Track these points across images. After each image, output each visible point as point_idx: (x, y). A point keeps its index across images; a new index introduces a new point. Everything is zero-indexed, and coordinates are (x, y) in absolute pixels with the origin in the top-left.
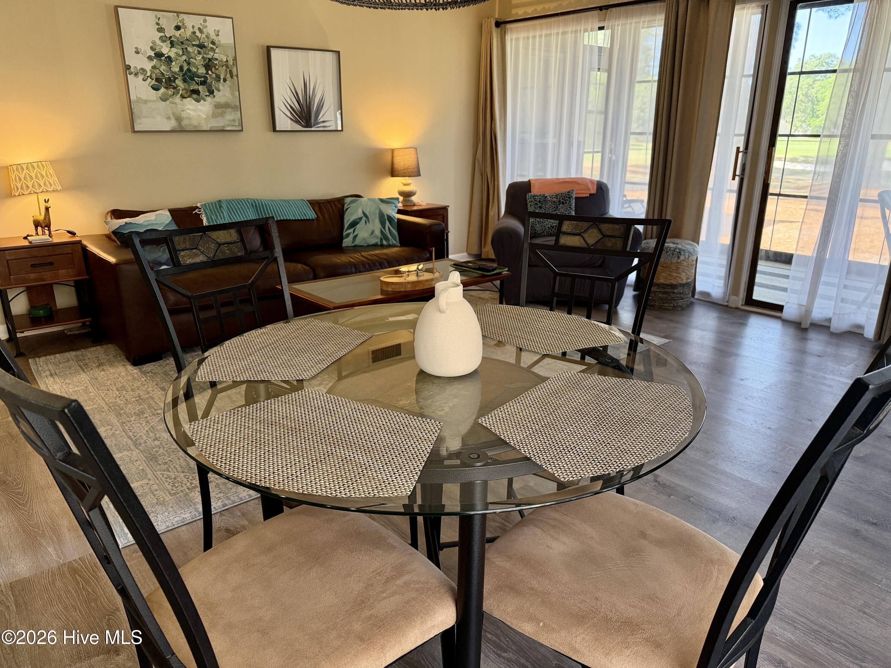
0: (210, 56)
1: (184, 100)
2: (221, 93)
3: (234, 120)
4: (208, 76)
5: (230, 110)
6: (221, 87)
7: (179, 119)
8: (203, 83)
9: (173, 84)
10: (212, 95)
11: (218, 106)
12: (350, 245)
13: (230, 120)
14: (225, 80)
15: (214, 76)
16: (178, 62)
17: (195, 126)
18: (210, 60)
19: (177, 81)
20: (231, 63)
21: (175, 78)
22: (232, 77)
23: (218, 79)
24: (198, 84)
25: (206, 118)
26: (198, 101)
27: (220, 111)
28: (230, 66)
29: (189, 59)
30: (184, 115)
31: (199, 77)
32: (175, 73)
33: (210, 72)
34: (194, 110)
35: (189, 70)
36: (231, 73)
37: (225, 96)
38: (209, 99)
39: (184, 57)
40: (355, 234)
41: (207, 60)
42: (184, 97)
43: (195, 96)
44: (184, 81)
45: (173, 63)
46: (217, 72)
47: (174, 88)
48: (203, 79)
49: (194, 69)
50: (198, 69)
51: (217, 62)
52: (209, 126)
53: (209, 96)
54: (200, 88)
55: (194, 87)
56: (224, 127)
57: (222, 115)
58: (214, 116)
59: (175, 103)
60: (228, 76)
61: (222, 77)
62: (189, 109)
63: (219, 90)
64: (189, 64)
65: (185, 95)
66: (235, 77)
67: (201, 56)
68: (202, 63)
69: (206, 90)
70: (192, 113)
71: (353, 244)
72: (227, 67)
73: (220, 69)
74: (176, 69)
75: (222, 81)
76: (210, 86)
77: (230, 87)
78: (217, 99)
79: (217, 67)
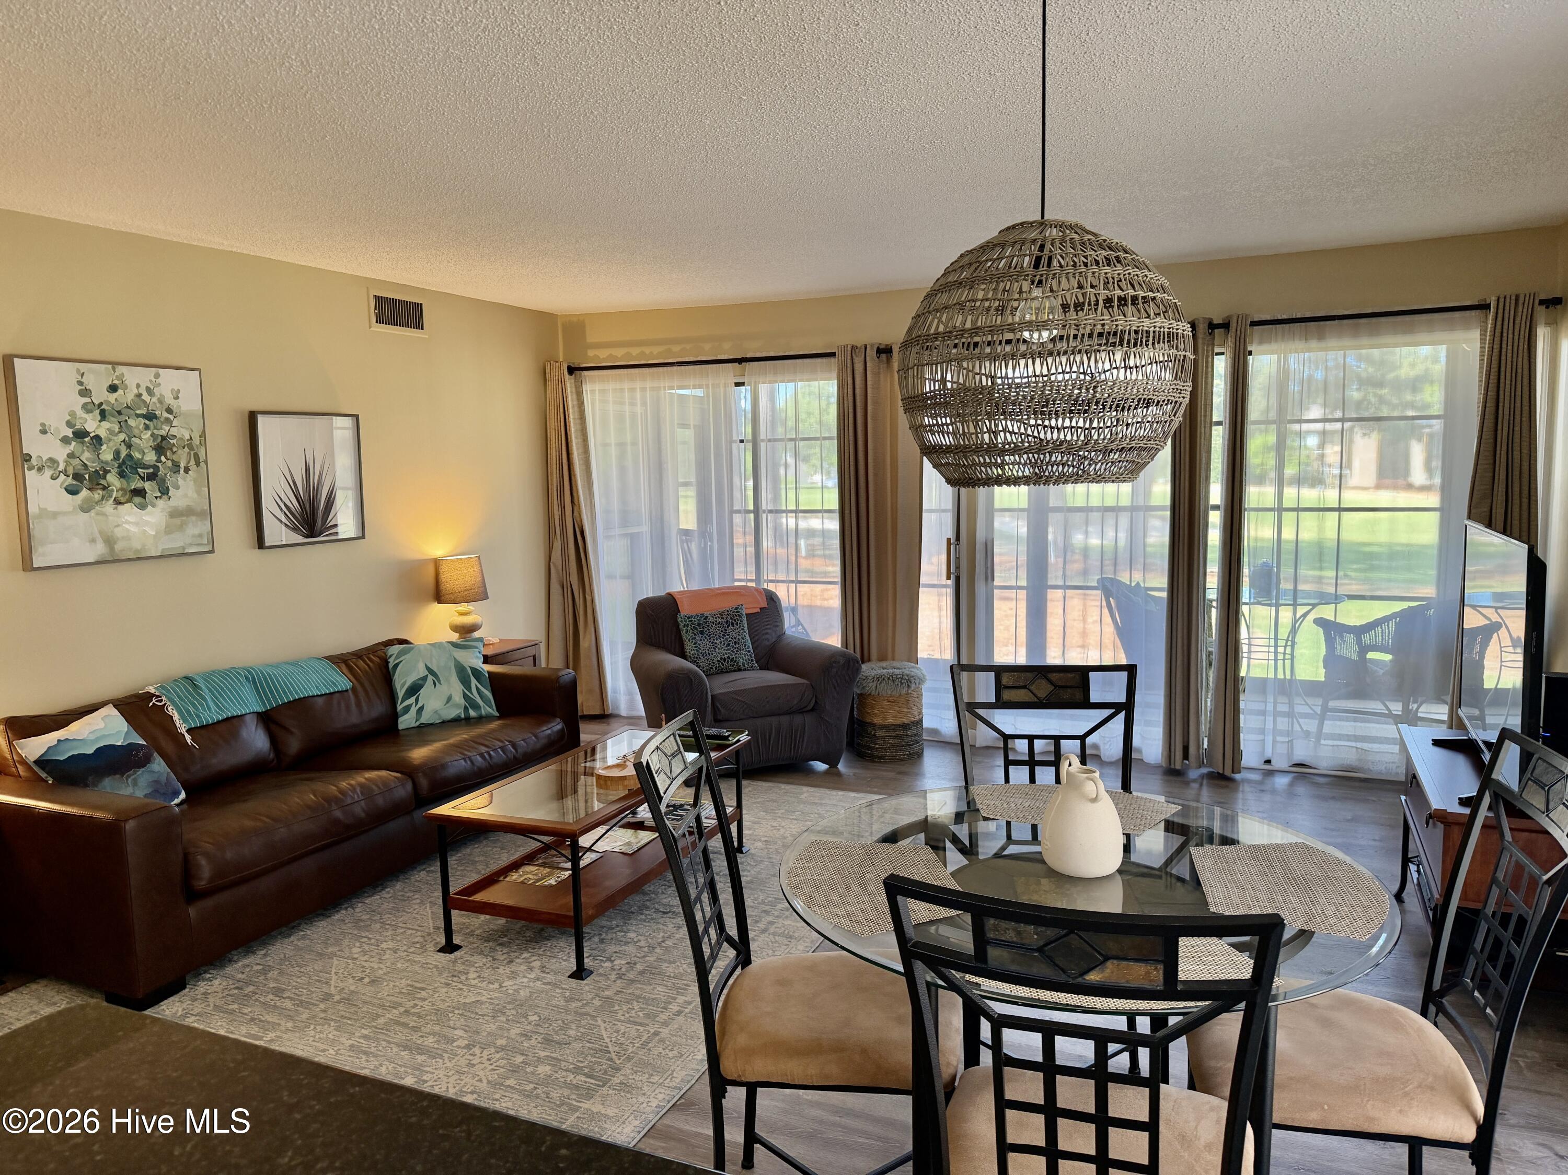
0: (163, 433)
1: (120, 507)
2: (179, 493)
3: (200, 536)
4: (159, 464)
5: (194, 518)
6: (181, 482)
7: (110, 541)
8: (152, 477)
9: (103, 482)
10: (165, 497)
11: (174, 514)
12: (413, 724)
13: (193, 536)
14: (187, 470)
15: (169, 463)
16: (111, 444)
17: (137, 551)
18: (164, 438)
19: (109, 477)
20: (196, 441)
21: (106, 472)
22: (198, 464)
23: (176, 467)
24: (143, 479)
25: (155, 536)
26: (142, 507)
27: (178, 521)
28: (195, 448)
29: (130, 438)
30: (118, 532)
31: (146, 467)
32: (107, 463)
33: (163, 458)
34: (137, 524)
35: (129, 456)
36: (197, 457)
37: (186, 495)
38: (160, 503)
39: (122, 436)
40: (420, 705)
41: (159, 439)
42: (119, 503)
43: (137, 500)
44: (122, 475)
45: (104, 447)
46: (175, 457)
47: (104, 488)
48: (151, 470)
49: (137, 455)
50: (144, 453)
51: (174, 441)
52: (160, 549)
53: (160, 497)
54: (147, 485)
55: (137, 484)
56: (184, 548)
57: (181, 528)
58: (169, 530)
59: (104, 515)
60: (192, 462)
61: (182, 465)
62: (127, 522)
63: (177, 488)
64: (129, 446)
65: (122, 500)
66: (203, 465)
67: (149, 433)
68: (151, 443)
69: (156, 488)
70: (133, 529)
71: (418, 723)
72: (191, 447)
73: (180, 452)
74: (107, 454)
75: (182, 471)
76: (163, 481)
77: (195, 481)
78: (173, 503)
79: (175, 449)
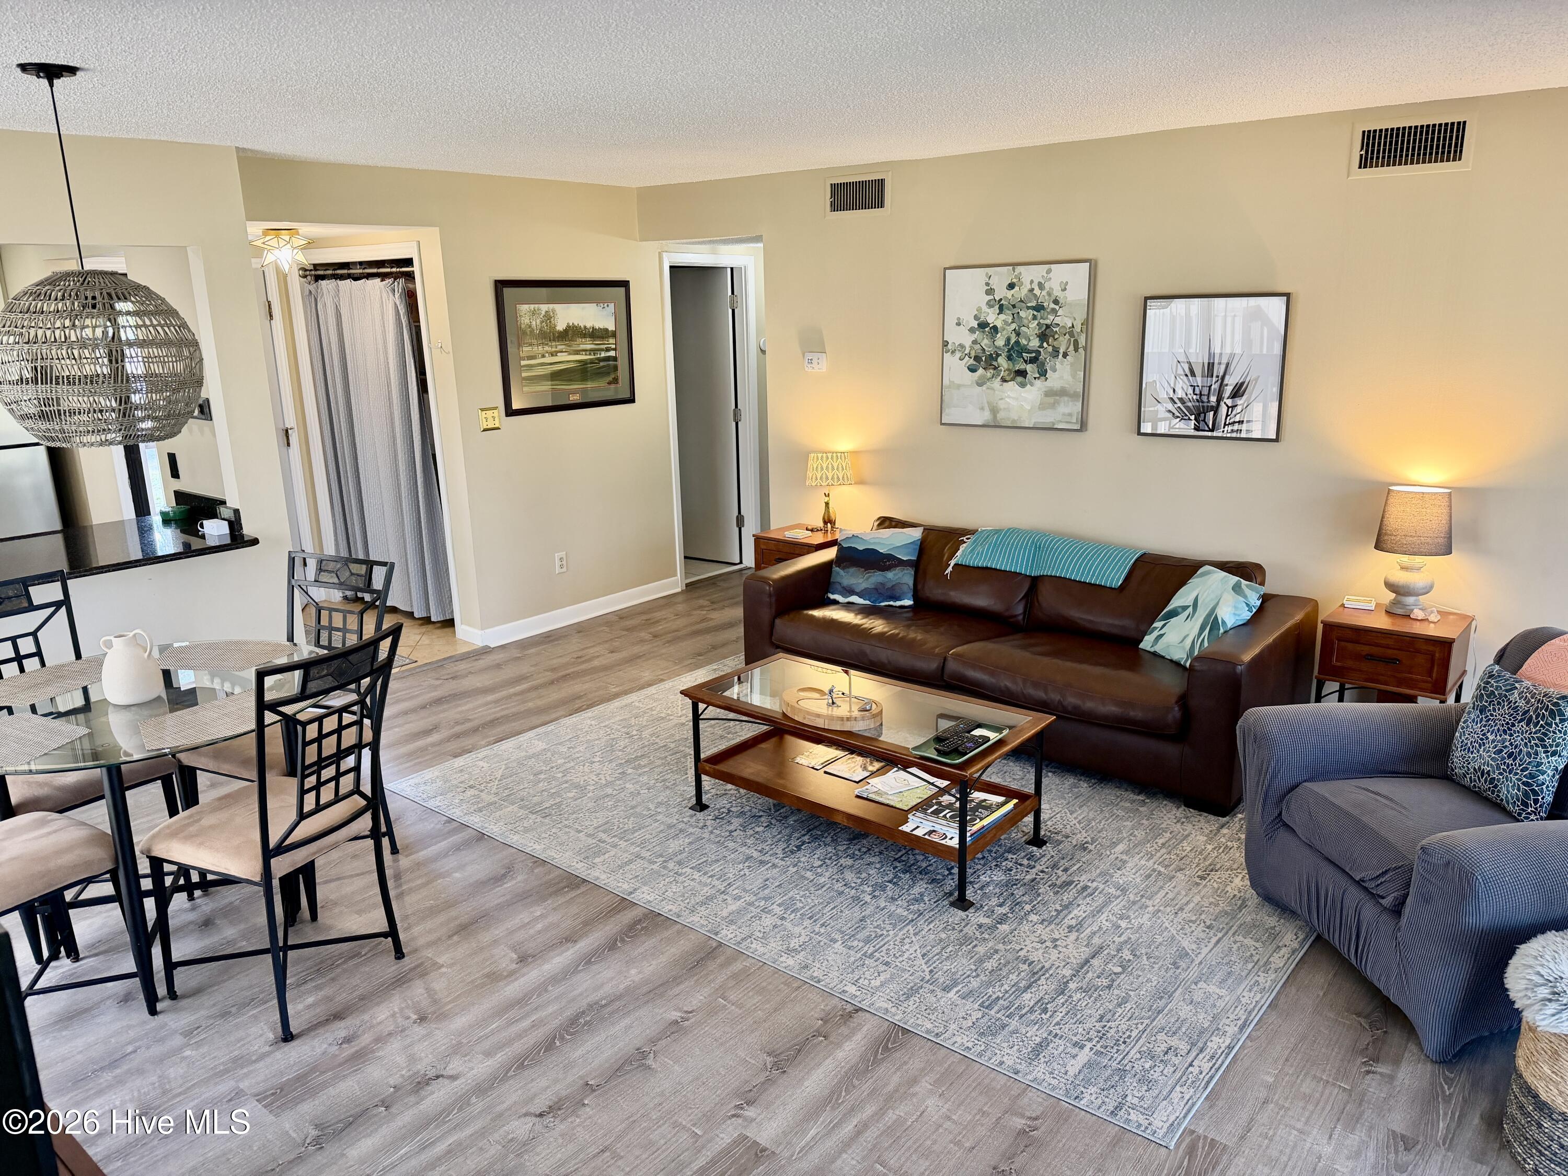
0: (1048, 322)
1: (1005, 384)
2: (1056, 375)
3: (1070, 415)
4: (1041, 350)
5: (1066, 399)
6: (1058, 366)
7: (994, 411)
8: (1033, 361)
9: (995, 363)
10: (1043, 378)
11: (1049, 393)
13: (1064, 414)
14: (1065, 355)
15: (1050, 349)
16: (1005, 332)
17: (1014, 421)
18: (1048, 326)
19: (1000, 359)
20: (1078, 328)
21: (998, 355)
22: (1076, 350)
23: (1056, 351)
24: (1026, 362)
25: (1029, 411)
26: (1023, 385)
27: (1051, 400)
28: (1076, 335)
29: (1020, 327)
30: (1001, 405)
31: (1029, 352)
32: (999, 348)
33: (1045, 345)
34: (1017, 399)
35: (1017, 342)
36: (1076, 343)
37: (1061, 378)
38: (1038, 383)
39: (1014, 326)
40: (1162, 632)
41: (1044, 327)
42: (1006, 381)
43: (1019, 379)
44: (1009, 358)
45: (999, 335)
46: (1055, 343)
47: (995, 368)
48: (1034, 355)
49: (1024, 342)
50: (1029, 340)
51: (1057, 329)
52: (1033, 421)
53: (1039, 378)
54: (1029, 368)
55: (1021, 366)
56: (1054, 424)
57: (1053, 406)
58: (1042, 407)
59: (993, 389)
60: (1072, 348)
61: (1061, 351)
62: (1009, 397)
63: (1054, 370)
64: (1018, 334)
65: (1008, 378)
66: (1081, 351)
67: (1036, 322)
68: (1037, 331)
69: (1036, 370)
70: (1013, 403)
72: (1071, 334)
73: (1061, 338)
74: (1000, 342)
75: (1060, 356)
76: (1043, 364)
77: (1072, 365)
78: (1049, 383)
79: (1056, 336)
